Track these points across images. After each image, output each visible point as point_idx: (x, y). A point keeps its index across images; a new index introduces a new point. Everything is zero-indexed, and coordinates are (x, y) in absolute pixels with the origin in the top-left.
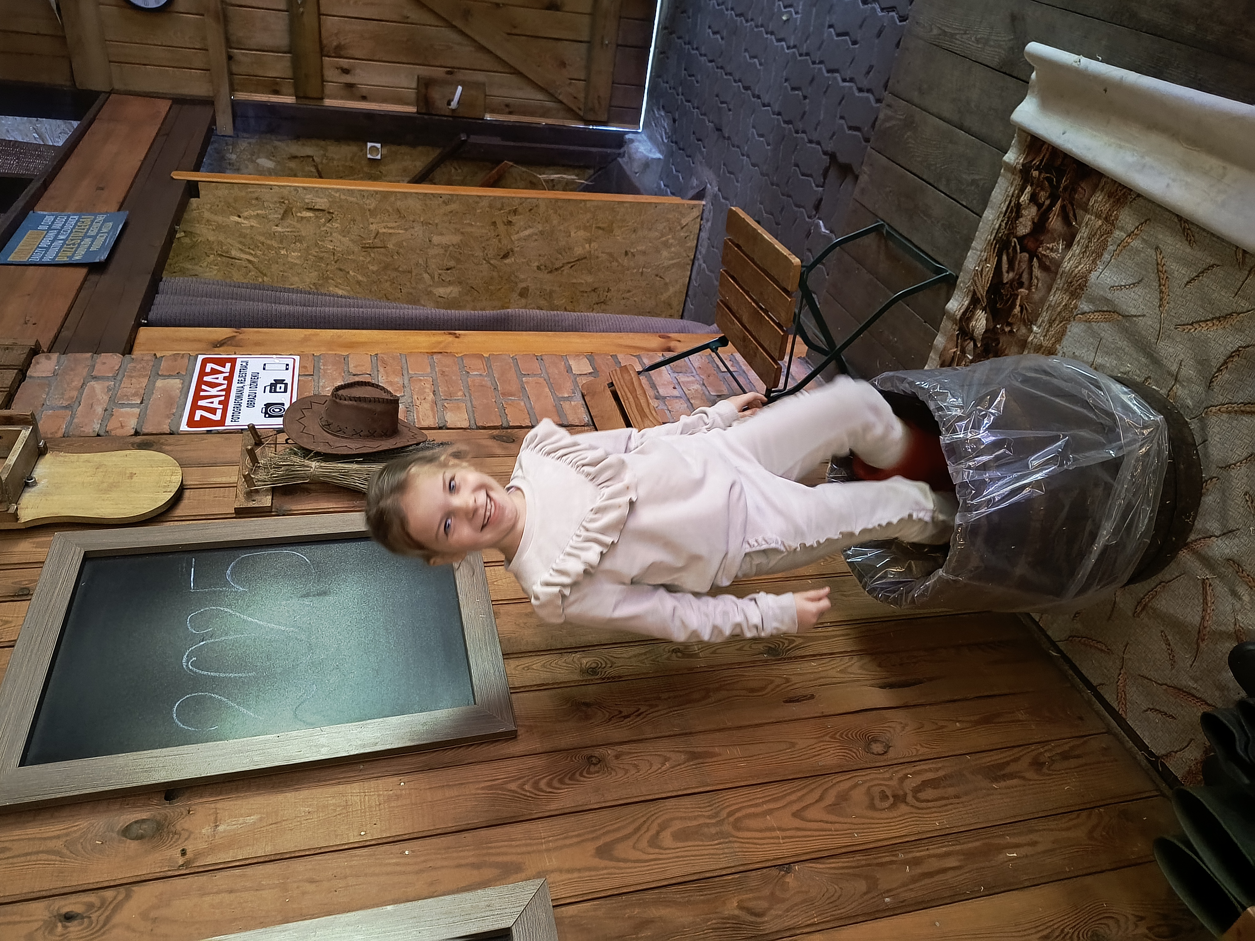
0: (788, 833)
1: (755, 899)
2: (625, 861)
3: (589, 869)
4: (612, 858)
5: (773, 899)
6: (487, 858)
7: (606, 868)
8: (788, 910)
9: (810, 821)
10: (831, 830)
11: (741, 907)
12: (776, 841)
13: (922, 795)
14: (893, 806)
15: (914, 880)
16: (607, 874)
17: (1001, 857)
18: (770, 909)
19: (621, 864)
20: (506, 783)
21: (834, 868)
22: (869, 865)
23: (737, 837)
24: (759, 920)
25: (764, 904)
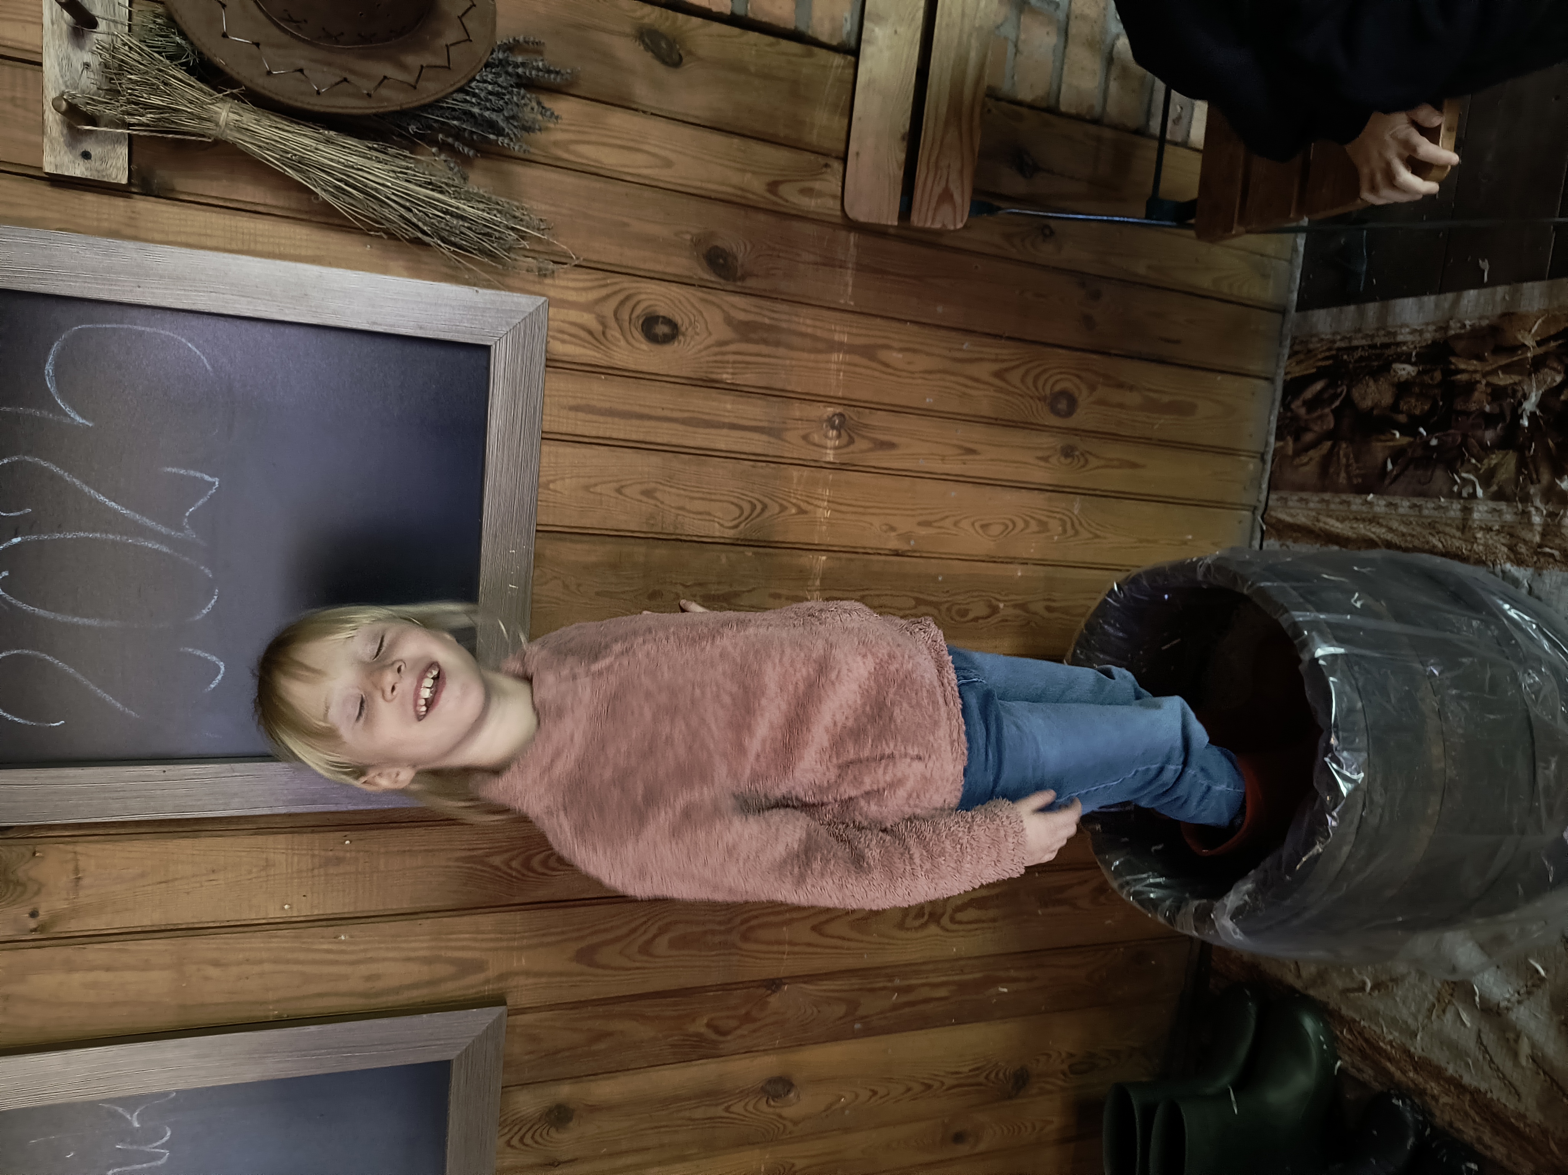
0: (796, 949)
1: (728, 1017)
2: (604, 967)
3: (561, 974)
4: (593, 964)
5: (747, 1018)
6: (443, 953)
7: (581, 974)
8: (754, 1031)
9: (827, 936)
10: (842, 948)
11: (708, 1025)
12: (780, 956)
13: (959, 916)
14: (924, 926)
15: (895, 1007)
16: (580, 981)
17: (992, 991)
18: (736, 1028)
19: (600, 971)
20: (487, 855)
21: (825, 991)
22: (860, 990)
23: (740, 949)
24: (721, 1039)
25: (733, 1023)
